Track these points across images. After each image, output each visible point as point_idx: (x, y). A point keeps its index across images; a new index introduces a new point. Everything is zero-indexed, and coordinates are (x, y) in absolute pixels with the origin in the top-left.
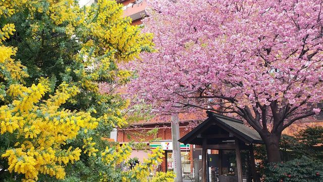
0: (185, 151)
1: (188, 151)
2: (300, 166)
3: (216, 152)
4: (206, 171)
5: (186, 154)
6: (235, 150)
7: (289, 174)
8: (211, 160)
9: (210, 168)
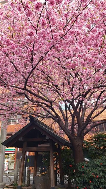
0: (12, 153)
1: (14, 153)
2: (102, 165)
3: (32, 154)
4: (24, 170)
5: (12, 156)
6: (49, 151)
7: (97, 174)
8: (28, 161)
9: (27, 168)
